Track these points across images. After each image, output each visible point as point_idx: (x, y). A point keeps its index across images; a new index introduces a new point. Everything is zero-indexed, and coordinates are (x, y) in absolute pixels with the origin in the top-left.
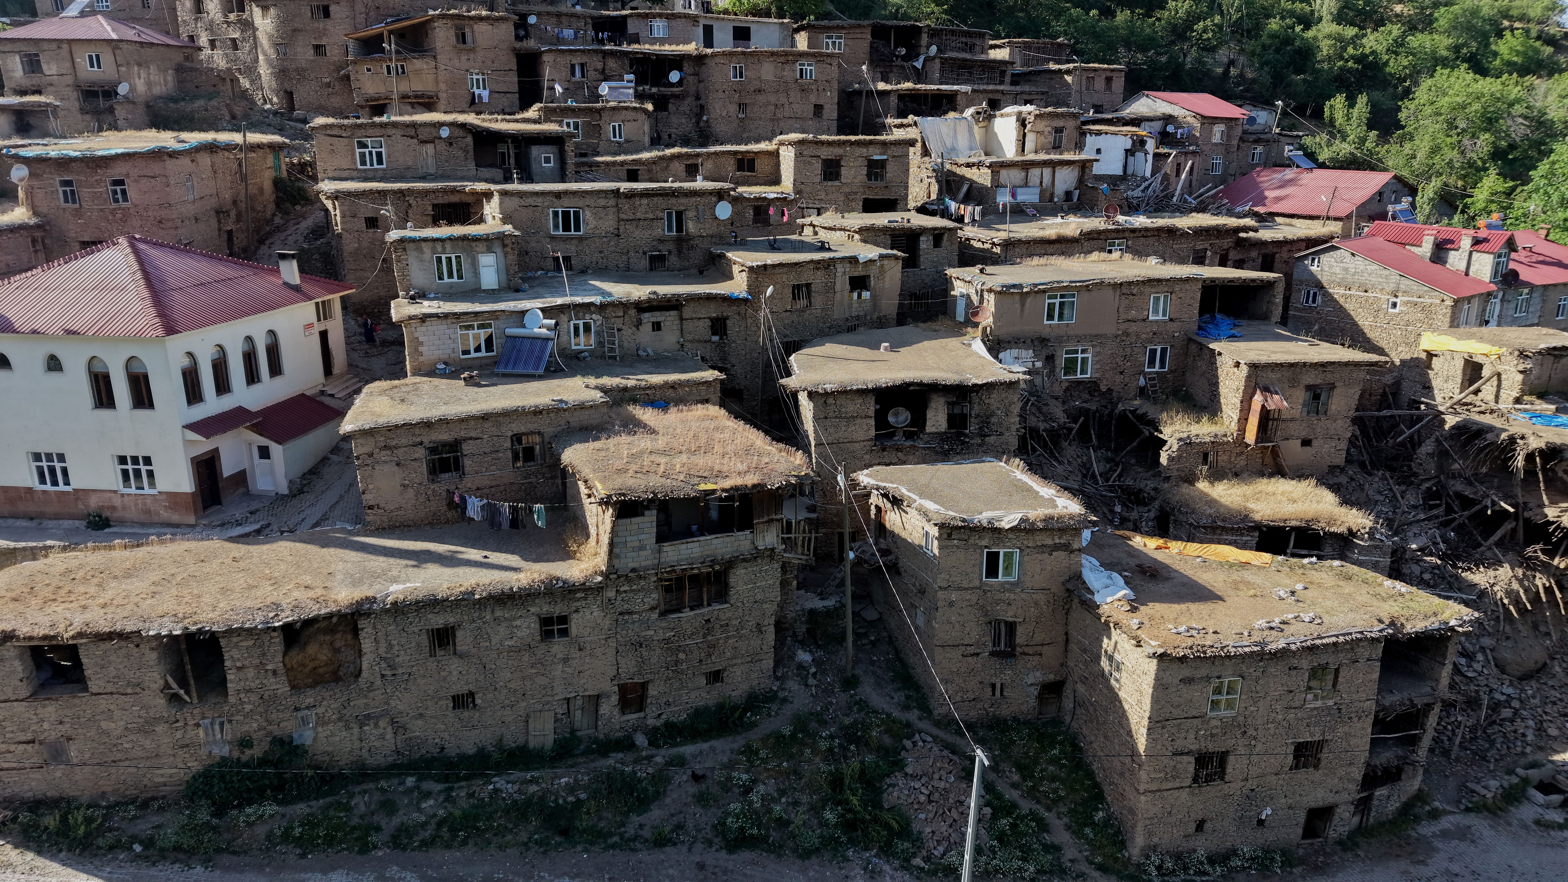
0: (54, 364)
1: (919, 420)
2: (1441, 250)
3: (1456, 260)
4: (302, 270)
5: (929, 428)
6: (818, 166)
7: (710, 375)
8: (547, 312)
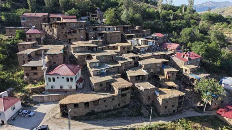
0: (63, 78)
2: (184, 56)
4: (80, 66)
5: (140, 79)
6: (122, 48)
7: (120, 74)
8: (105, 69)
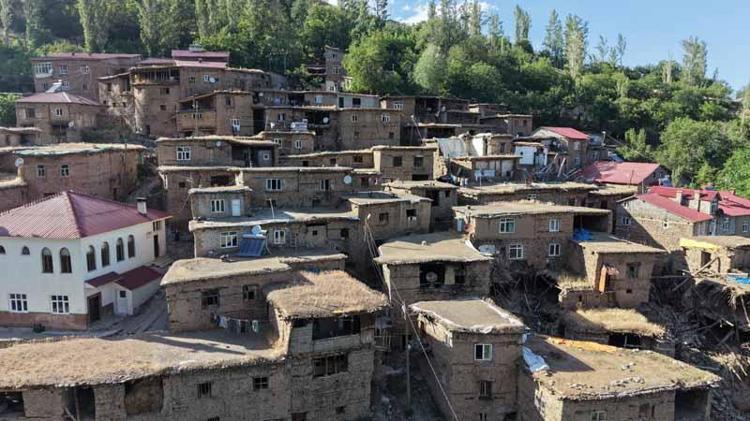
0: (26, 251)
1: (441, 279)
2: (685, 200)
3: (693, 204)
4: (148, 207)
5: (446, 283)
6: (391, 160)
7: (340, 256)
8: (263, 226)
